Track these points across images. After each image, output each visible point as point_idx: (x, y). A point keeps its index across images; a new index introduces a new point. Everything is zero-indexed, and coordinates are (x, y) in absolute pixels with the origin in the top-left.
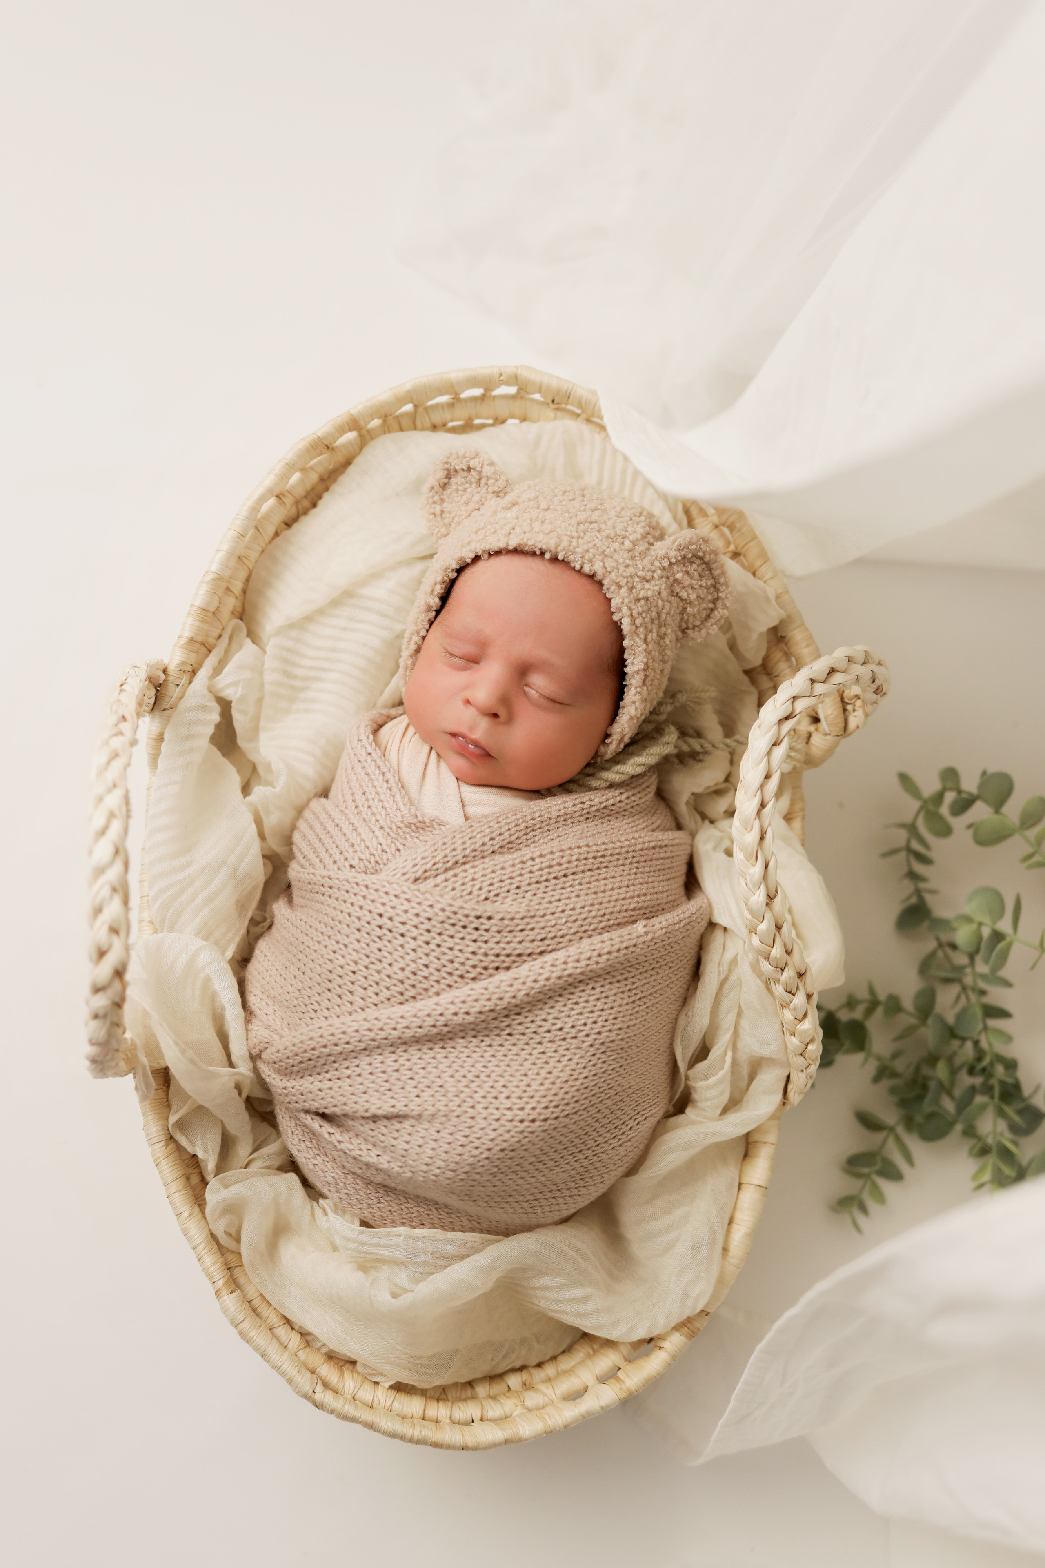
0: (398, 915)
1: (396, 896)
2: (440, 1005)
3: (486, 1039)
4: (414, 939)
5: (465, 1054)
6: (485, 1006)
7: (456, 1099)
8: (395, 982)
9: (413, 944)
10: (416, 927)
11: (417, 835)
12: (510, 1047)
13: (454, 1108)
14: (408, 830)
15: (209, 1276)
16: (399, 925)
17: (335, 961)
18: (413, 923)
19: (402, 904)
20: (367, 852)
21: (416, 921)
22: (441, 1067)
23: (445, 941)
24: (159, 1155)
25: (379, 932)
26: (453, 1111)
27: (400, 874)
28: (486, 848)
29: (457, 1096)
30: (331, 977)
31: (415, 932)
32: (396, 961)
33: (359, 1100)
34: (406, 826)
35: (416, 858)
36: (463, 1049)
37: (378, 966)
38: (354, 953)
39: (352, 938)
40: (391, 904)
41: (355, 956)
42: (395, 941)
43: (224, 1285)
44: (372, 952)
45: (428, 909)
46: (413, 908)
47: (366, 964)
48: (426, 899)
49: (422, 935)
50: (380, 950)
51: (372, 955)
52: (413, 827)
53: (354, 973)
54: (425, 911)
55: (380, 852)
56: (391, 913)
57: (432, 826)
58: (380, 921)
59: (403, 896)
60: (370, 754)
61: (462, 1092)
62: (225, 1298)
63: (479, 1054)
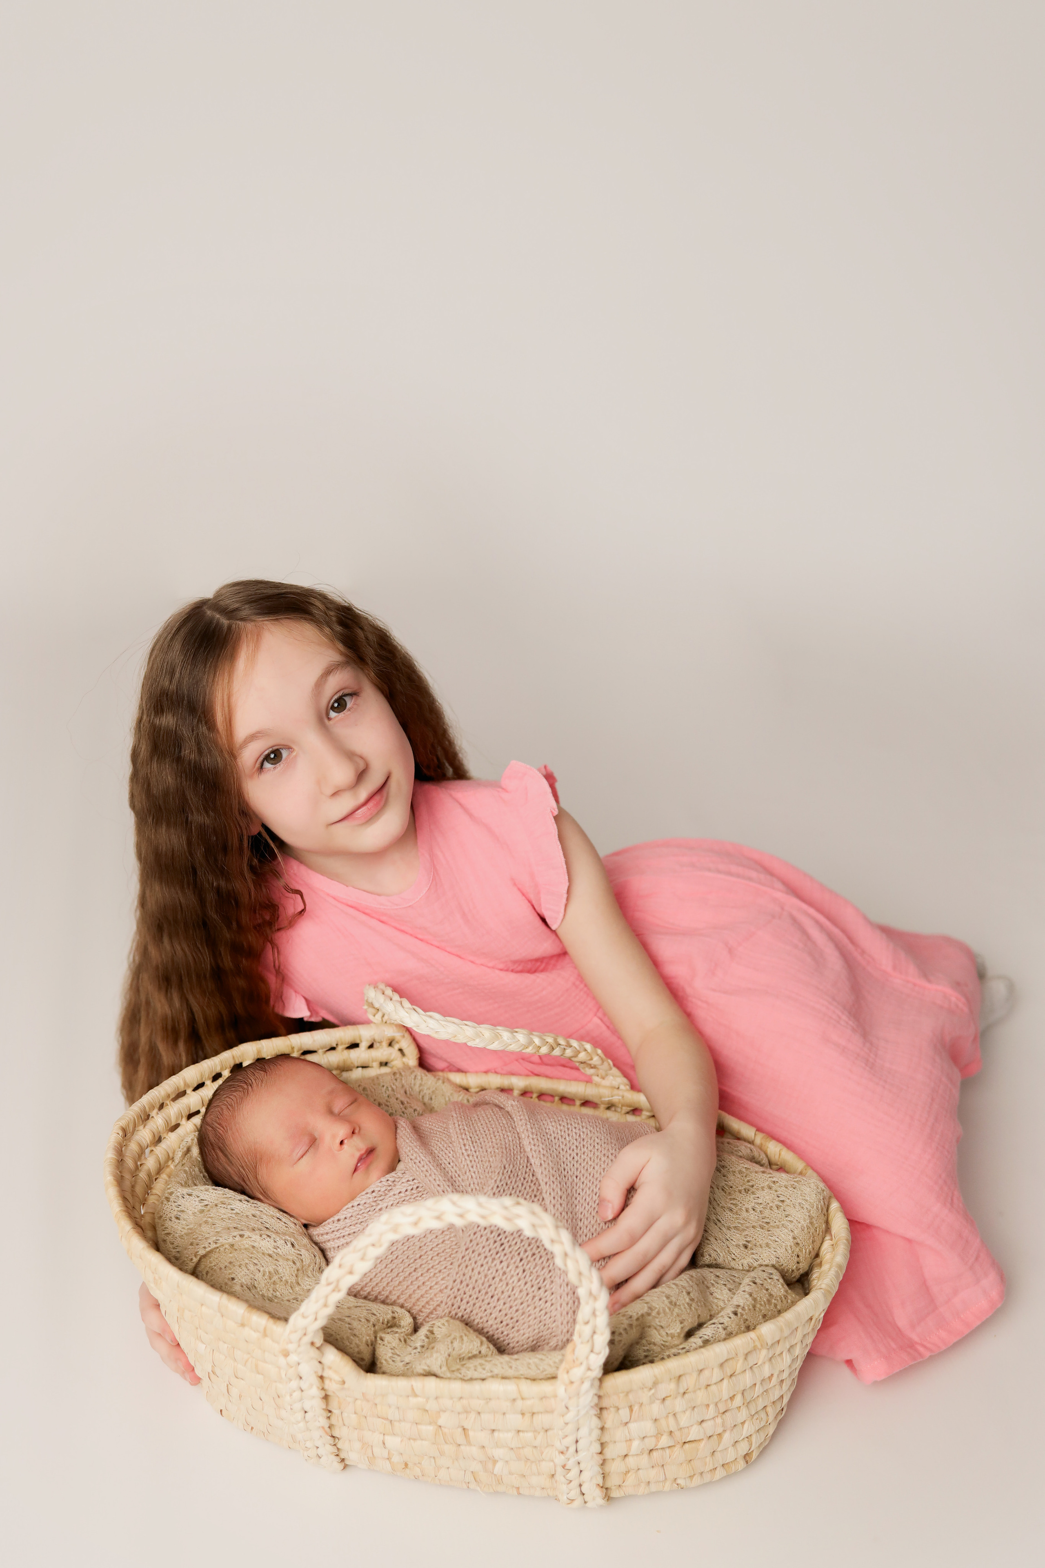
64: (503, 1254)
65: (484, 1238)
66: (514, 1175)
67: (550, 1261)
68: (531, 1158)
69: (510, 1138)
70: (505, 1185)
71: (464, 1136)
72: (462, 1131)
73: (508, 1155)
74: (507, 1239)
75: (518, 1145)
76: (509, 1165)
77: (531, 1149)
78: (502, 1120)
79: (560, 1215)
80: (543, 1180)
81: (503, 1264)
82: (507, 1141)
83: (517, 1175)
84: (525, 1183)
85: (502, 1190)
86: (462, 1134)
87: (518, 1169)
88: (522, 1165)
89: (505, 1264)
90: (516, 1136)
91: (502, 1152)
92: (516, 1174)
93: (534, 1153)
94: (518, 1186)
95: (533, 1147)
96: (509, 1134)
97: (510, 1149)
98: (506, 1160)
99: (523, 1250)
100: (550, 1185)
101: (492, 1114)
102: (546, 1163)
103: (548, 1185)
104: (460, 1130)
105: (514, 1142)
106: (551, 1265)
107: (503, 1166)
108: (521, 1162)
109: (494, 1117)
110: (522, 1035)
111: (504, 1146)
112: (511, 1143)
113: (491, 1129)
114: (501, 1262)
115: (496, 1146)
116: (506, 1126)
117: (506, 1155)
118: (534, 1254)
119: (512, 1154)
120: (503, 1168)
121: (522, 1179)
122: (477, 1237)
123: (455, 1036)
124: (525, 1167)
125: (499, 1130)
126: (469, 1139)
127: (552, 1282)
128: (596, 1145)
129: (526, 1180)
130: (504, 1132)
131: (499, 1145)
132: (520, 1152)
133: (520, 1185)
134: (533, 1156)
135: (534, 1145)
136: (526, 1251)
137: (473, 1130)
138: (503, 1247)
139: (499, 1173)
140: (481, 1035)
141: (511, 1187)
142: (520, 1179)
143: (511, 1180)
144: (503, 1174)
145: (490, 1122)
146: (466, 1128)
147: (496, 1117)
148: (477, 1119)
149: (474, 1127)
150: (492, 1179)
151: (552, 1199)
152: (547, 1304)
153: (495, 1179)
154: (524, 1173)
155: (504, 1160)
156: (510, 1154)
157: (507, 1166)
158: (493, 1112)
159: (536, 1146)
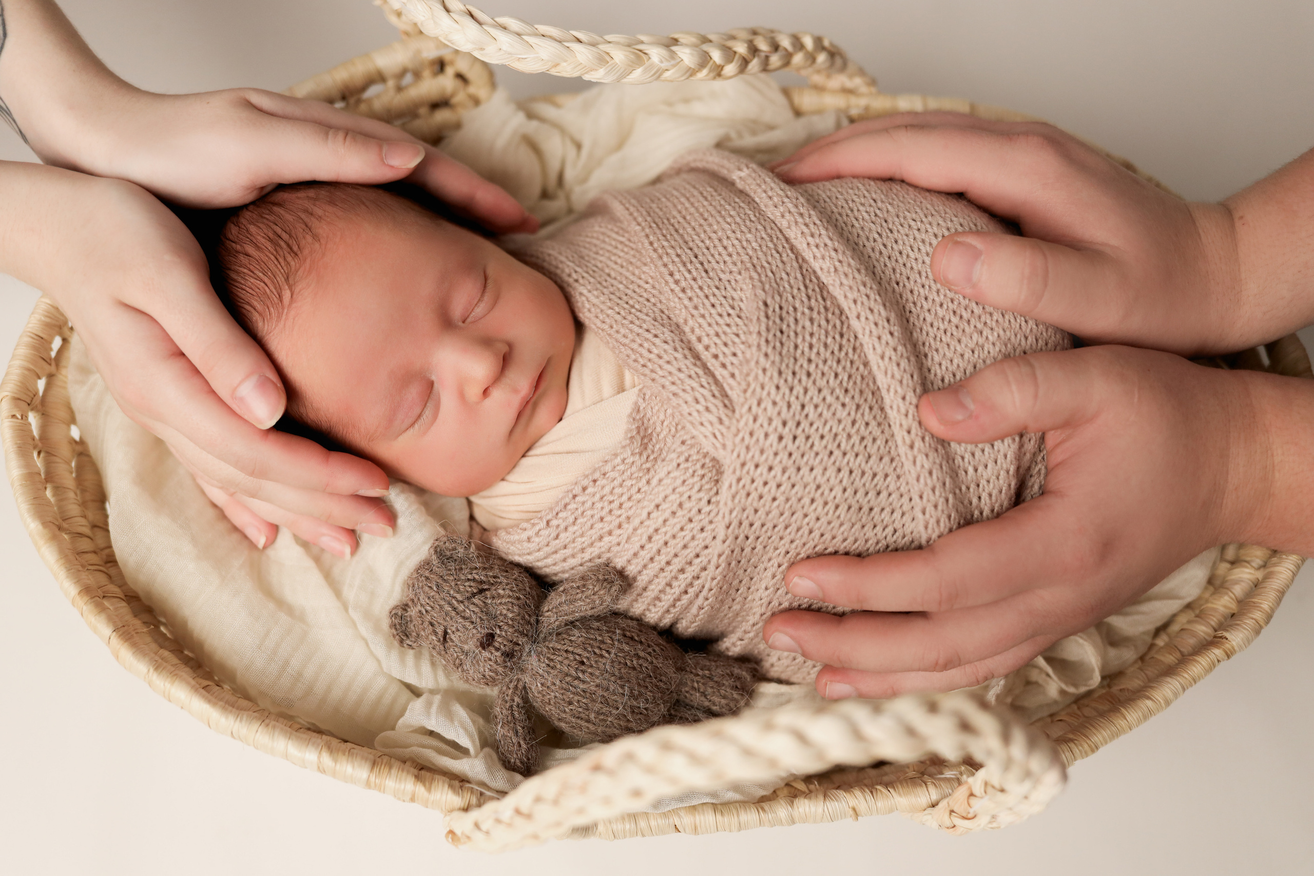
0: (779, 414)
1: (755, 420)
2: (884, 353)
3: (907, 309)
4: (806, 391)
5: (930, 329)
6: (876, 300)
7: (985, 333)
8: (859, 415)
9: (812, 391)
10: (791, 389)
11: (655, 435)
12: (912, 282)
13: (996, 334)
14: (650, 446)
15: (1212, 666)
16: (792, 411)
17: (837, 501)
18: (787, 392)
19: (765, 409)
20: (691, 481)
21: (785, 389)
22: (949, 355)
23: (803, 353)
24: (1086, 746)
25: (801, 439)
26: (999, 336)
27: (721, 427)
28: (669, 339)
29: (981, 333)
30: (855, 507)
31: (799, 389)
32: (834, 414)
33: (1002, 453)
34: (646, 449)
35: (698, 411)
36: (924, 333)
37: (842, 438)
38: (828, 474)
39: (809, 478)
40: (765, 425)
41: (831, 472)
42: (811, 416)
43: (1218, 648)
44: (826, 447)
45: (768, 374)
46: (769, 394)
47: (841, 454)
48: (756, 377)
49: (800, 381)
50: (822, 437)
51: (829, 447)
52: (646, 441)
53: (851, 472)
54: (771, 378)
55: (689, 464)
56: (777, 422)
57: (642, 419)
58: (788, 439)
59: (754, 408)
60: (548, 522)
61: (975, 327)
62: (1234, 643)
63: (927, 314)
64: (813, 455)
65: (773, 438)
66: (788, 313)
67: (890, 443)
68: (812, 260)
69: (754, 244)
70: (778, 334)
71: (665, 259)
72: (660, 251)
73: (763, 279)
74: (815, 426)
75: (774, 252)
76: (773, 297)
77: (808, 244)
78: (726, 210)
79: (893, 353)
80: (846, 297)
81: (815, 472)
82: (751, 253)
83: (795, 309)
84: (815, 315)
85: (778, 344)
86: (661, 257)
87: (790, 298)
88: (795, 287)
89: (818, 471)
90: (764, 236)
91: (751, 278)
92: (791, 309)
93: (815, 250)
94: (804, 327)
95: (810, 239)
96: (749, 236)
97: (762, 267)
98: (764, 290)
99: (845, 436)
100: (862, 303)
101: (706, 203)
102: (845, 264)
103: (859, 303)
104: (655, 250)
105: (764, 249)
106: (893, 448)
107: (761, 304)
108: (792, 281)
109: (710, 208)
110: (687, 51)
111: (749, 265)
112: (760, 253)
113: (713, 236)
114: (812, 469)
115: (735, 269)
116: (738, 219)
117: (761, 282)
118: (863, 439)
119: (770, 274)
120: (762, 307)
121: (806, 311)
122: (758, 440)
123: (557, 65)
124: (802, 288)
125: (729, 233)
126: (677, 259)
127: (898, 477)
128: (912, 223)
129: (816, 310)
130: (739, 236)
131: (739, 264)
132: (783, 262)
133: (808, 324)
134: (815, 257)
135: (812, 235)
136: (849, 436)
137: (681, 241)
138: (811, 441)
139: (758, 319)
140: (608, 59)
141: (792, 334)
142: (803, 313)
143: (785, 322)
144: (767, 317)
145: (706, 220)
146: (665, 244)
147: (715, 207)
148: (681, 220)
149: (682, 236)
150: (751, 333)
151: (873, 326)
152: (895, 515)
153: (756, 330)
154: (805, 299)
155: (760, 292)
156: (767, 276)
157: (769, 301)
158: (706, 199)
159: (816, 236)
